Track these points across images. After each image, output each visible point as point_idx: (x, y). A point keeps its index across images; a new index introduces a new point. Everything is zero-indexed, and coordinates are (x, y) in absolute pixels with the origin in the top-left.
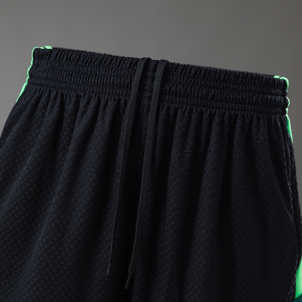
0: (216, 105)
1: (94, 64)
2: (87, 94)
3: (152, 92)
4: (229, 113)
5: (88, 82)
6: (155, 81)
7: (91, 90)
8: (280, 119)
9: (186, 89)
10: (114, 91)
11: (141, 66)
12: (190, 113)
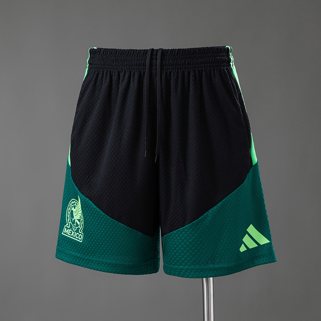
0: (191, 67)
1: (125, 55)
2: (123, 70)
3: (157, 66)
4: (198, 69)
5: (123, 64)
6: (158, 60)
7: (125, 68)
8: (227, 69)
9: (174, 61)
10: (137, 67)
11: (149, 53)
12: (178, 73)
